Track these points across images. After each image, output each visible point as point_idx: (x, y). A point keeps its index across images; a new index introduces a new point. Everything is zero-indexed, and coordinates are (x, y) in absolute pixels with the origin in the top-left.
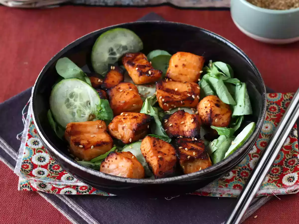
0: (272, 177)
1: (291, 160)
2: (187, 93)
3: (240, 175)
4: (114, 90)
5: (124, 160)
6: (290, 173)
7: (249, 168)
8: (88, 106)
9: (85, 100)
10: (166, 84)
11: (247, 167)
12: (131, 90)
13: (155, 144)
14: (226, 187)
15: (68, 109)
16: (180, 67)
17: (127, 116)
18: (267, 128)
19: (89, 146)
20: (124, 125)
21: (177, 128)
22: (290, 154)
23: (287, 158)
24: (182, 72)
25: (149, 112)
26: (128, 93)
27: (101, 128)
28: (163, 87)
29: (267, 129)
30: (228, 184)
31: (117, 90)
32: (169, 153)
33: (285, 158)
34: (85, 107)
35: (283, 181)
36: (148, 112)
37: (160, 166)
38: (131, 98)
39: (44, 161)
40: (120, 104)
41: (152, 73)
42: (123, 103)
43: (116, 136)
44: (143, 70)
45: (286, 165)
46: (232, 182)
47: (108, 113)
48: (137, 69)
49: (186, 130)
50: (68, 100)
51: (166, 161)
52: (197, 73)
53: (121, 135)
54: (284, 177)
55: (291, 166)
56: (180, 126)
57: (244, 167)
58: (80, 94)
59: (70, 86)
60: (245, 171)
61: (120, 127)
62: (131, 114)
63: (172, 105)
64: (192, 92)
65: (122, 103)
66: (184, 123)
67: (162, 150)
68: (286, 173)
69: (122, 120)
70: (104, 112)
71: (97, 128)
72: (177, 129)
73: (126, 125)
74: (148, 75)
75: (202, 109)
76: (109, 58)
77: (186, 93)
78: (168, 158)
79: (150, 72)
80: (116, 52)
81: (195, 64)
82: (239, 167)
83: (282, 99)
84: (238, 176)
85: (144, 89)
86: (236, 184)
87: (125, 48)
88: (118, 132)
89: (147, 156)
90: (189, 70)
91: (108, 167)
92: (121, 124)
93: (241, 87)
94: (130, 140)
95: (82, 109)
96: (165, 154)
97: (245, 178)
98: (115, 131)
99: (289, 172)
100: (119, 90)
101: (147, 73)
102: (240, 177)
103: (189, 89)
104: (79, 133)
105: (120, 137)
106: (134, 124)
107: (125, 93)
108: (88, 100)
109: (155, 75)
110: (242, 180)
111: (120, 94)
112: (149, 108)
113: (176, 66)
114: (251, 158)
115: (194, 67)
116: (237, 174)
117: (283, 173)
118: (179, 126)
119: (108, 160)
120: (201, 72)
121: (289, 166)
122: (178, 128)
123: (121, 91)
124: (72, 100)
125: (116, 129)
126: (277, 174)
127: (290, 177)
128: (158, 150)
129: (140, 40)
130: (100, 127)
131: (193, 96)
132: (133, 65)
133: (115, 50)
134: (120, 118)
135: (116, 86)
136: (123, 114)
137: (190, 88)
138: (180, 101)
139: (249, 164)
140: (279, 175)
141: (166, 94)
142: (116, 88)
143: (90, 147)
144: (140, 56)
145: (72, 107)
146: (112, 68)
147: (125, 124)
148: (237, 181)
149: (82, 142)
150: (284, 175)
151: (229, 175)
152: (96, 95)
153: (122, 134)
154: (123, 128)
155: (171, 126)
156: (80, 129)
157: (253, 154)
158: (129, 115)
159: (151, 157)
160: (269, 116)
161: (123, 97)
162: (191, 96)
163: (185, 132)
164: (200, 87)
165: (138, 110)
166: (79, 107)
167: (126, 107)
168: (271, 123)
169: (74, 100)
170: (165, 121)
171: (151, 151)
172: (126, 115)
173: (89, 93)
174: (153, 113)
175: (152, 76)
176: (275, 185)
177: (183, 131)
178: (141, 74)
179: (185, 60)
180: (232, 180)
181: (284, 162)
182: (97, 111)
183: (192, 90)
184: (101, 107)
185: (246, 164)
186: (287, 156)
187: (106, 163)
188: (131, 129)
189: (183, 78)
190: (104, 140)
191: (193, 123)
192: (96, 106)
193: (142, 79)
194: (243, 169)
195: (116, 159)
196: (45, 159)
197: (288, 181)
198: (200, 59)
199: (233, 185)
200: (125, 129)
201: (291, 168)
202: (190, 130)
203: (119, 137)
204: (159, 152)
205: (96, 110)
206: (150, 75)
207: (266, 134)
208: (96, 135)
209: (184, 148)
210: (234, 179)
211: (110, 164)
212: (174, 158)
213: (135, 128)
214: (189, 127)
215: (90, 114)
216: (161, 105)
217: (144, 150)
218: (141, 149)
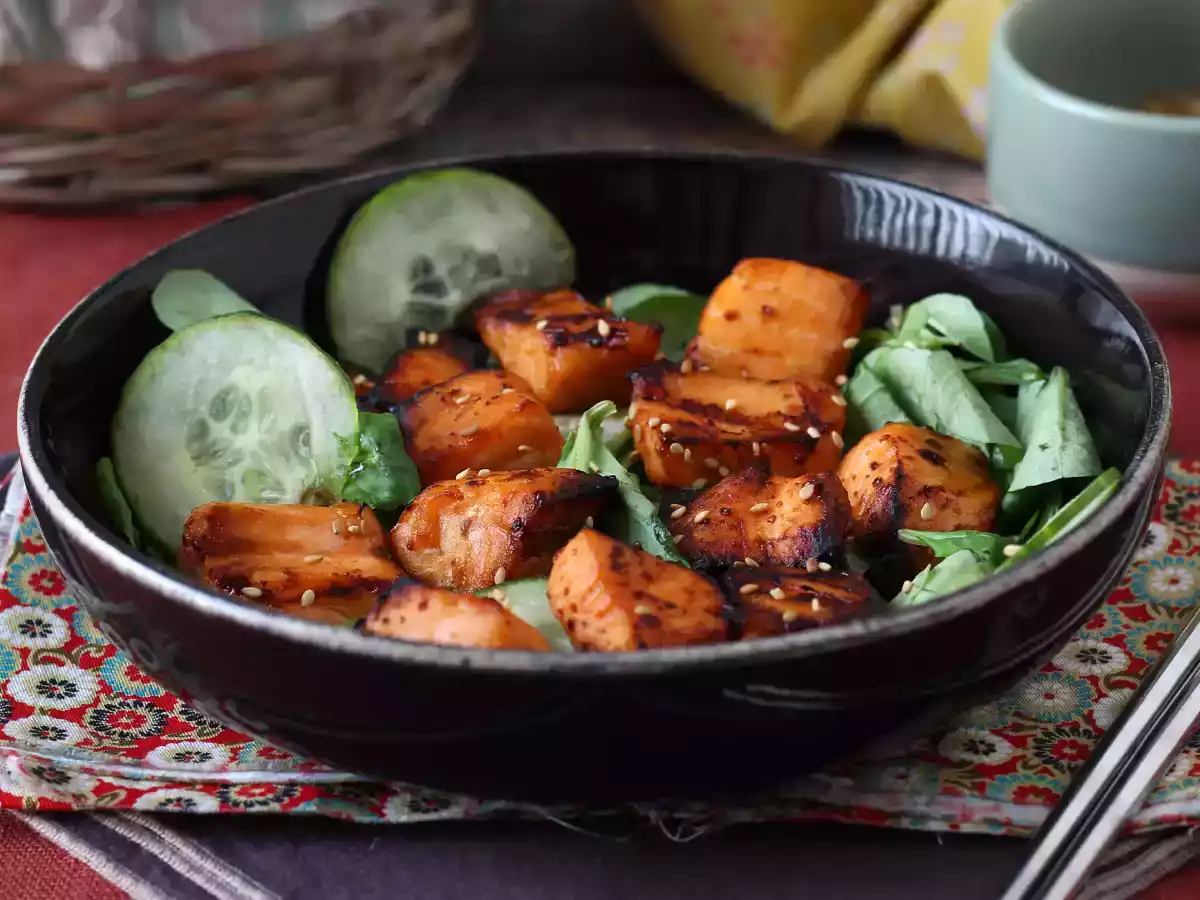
2: (782, 418)
3: (1048, 753)
4: (429, 400)
5: (463, 605)
7: (1090, 728)
8: (297, 453)
9: (286, 424)
10: (680, 381)
11: (1084, 726)
12: (507, 391)
13: (621, 560)
14: (976, 793)
15: (200, 469)
16: (751, 319)
17: (483, 476)
18: (1174, 581)
19: (291, 594)
20: (470, 513)
21: (732, 527)
24: (758, 344)
25: (594, 467)
26: (495, 398)
27: (358, 535)
28: (667, 394)
29: (1174, 588)
30: (987, 780)
31: (443, 399)
32: (690, 601)
34: (285, 455)
36: (589, 468)
38: (511, 415)
39: (66, 694)
40: (453, 444)
41: (613, 332)
42: (470, 436)
43: (428, 576)
44: (574, 328)
46: (1008, 777)
47: (395, 471)
48: (542, 325)
49: (777, 534)
50: (202, 430)
52: (831, 346)
53: (454, 564)
56: (750, 521)
57: (1064, 724)
58: (263, 395)
59: (213, 360)
60: (1072, 738)
61: (450, 525)
63: (711, 462)
64: (805, 418)
65: (464, 436)
66: (765, 512)
67: (655, 590)
69: (463, 488)
70: (373, 467)
71: (335, 532)
72: (734, 534)
73: (478, 511)
74: (595, 341)
75: (854, 478)
76: (413, 309)
77: (777, 422)
78: (682, 623)
79: (603, 328)
81: (820, 306)
82: (1042, 725)
84: (1037, 755)
86: (1027, 784)
87: (488, 264)
88: (441, 553)
89: (580, 618)
90: (794, 333)
92: (457, 511)
93: (1045, 385)
94: (499, 576)
95: (272, 465)
96: (670, 606)
97: (1073, 766)
98: (427, 551)
100: (454, 398)
101: (594, 331)
102: (1045, 762)
103: (793, 407)
104: (249, 546)
105: (450, 573)
106: (521, 498)
107: (481, 402)
108: (302, 420)
109: (627, 339)
110: (1055, 772)
111: (458, 411)
112: (595, 455)
113: (731, 316)
114: (1098, 691)
115: (817, 322)
116: (1035, 748)
118: (740, 521)
119: (383, 615)
120: (850, 343)
122: (738, 526)
123: (459, 401)
124: (220, 430)
125: (431, 538)
128: (639, 587)
129: (560, 236)
130: (352, 528)
131: (812, 431)
132: (525, 321)
133: (441, 270)
134: (454, 484)
135: (443, 386)
136: (469, 473)
137: (797, 401)
138: (747, 445)
139: (1091, 713)
141: (681, 415)
142: (438, 393)
143: (298, 599)
144: (556, 296)
145: (219, 462)
146: (422, 338)
147: (476, 506)
148: (1035, 774)
149: (257, 577)
151: (994, 751)
152: (336, 390)
153: (460, 556)
154: (466, 528)
155: (701, 522)
156: (255, 531)
157: (1108, 678)
158: (493, 474)
159: (601, 615)
160: (1184, 542)
161: (470, 414)
162: (803, 433)
163: (771, 544)
164: (848, 396)
166: (253, 454)
167: (481, 457)
168: (1193, 564)
169: (234, 429)
170: (674, 510)
171: (598, 590)
172: (483, 473)
173: (304, 384)
174: (613, 468)
175: (614, 341)
177: (761, 541)
178: (561, 341)
179: (776, 290)
180: (1008, 767)
182: (341, 466)
183: (806, 407)
184: (359, 444)
185: (1079, 713)
188: (501, 524)
189: (763, 367)
190: (367, 575)
191: (808, 501)
192: (335, 444)
193: (562, 362)
194: (1059, 730)
195: (423, 606)
196: (75, 690)
198: (843, 288)
199: (1014, 786)
200: (475, 535)
202: (795, 532)
203: (445, 577)
204: (639, 596)
205: (334, 464)
206: (602, 343)
207: (1173, 605)
209: (763, 591)
210: (1019, 765)
213: (522, 516)
214: (792, 520)
215: (305, 488)
216: (655, 466)
217: (567, 592)
218: (549, 596)
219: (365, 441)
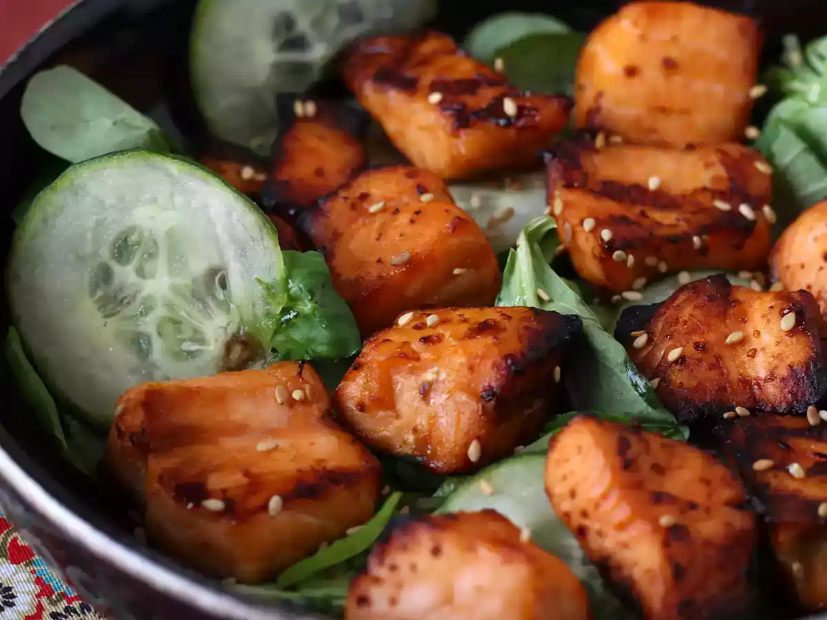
2: (708, 195)
4: (337, 209)
5: (484, 552)
8: (214, 297)
9: (198, 266)
10: (598, 159)
12: (426, 198)
13: (631, 453)
15: (110, 321)
16: (652, 74)
17: (434, 327)
19: (254, 501)
20: (429, 376)
21: (712, 367)
24: (663, 101)
25: (545, 297)
26: (417, 213)
27: (304, 401)
28: (586, 175)
31: (353, 207)
32: (709, 496)
34: (200, 300)
36: (540, 300)
37: (678, 573)
38: (442, 237)
39: (6, 603)
40: (384, 274)
41: (520, 109)
42: (403, 265)
43: (384, 439)
44: (470, 101)
47: (332, 321)
48: (436, 98)
49: (763, 374)
50: (105, 275)
51: (707, 543)
52: (738, 97)
53: (415, 430)
56: (726, 354)
58: (170, 234)
59: (110, 200)
61: (406, 387)
62: (455, 314)
63: (651, 261)
64: (736, 190)
65: (395, 266)
66: (743, 342)
67: (671, 486)
69: (416, 346)
70: (306, 318)
71: (279, 401)
72: (713, 374)
73: (438, 373)
74: (502, 122)
75: (803, 266)
76: (277, 67)
77: (704, 199)
78: (710, 527)
79: (510, 107)
80: (312, 35)
81: (722, 54)
85: (475, 202)
87: (351, 12)
88: (398, 417)
89: (593, 525)
90: (699, 86)
91: (393, 602)
92: (413, 371)
94: (473, 452)
95: (186, 311)
96: (693, 506)
98: (381, 413)
100: (365, 205)
101: (496, 109)
103: (716, 179)
104: (189, 435)
105: (411, 438)
106: (489, 363)
107: (403, 219)
108: (216, 262)
109: (537, 118)
111: (377, 225)
112: (540, 279)
113: (631, 72)
115: (721, 70)
118: (719, 358)
119: (389, 560)
120: (757, 91)
122: (717, 364)
123: (373, 209)
124: (125, 274)
125: (386, 400)
128: (652, 486)
130: (297, 395)
131: (745, 210)
132: (410, 87)
133: (303, 25)
134: (404, 339)
135: (346, 186)
136: (413, 319)
137: (720, 171)
138: (687, 237)
141: (610, 207)
142: (346, 198)
143: (265, 507)
144: (430, 45)
145: (129, 311)
146: (299, 108)
147: (435, 369)
149: (215, 482)
152: (256, 233)
153: (422, 421)
154: (426, 392)
155: (676, 362)
156: (195, 414)
158: (443, 322)
159: (621, 527)
161: (393, 235)
162: (735, 213)
163: (758, 384)
164: (770, 159)
165: (487, 293)
166: (170, 306)
167: (415, 287)
169: (140, 272)
170: (636, 337)
171: (615, 496)
172: (431, 320)
173: (220, 229)
174: (566, 300)
175: (521, 123)
177: (746, 382)
178: (463, 120)
179: (674, 39)
182: (268, 314)
183: (731, 179)
184: (288, 290)
187: (377, 581)
188: (472, 393)
189: (671, 128)
190: (331, 465)
191: (792, 332)
192: (259, 290)
193: (467, 144)
195: (436, 551)
196: (13, 596)
198: (742, 30)
200: (438, 399)
202: (783, 372)
203: (405, 442)
204: (659, 498)
205: (260, 310)
206: (509, 121)
208: (283, 443)
209: (780, 467)
211: (399, 586)
212: (740, 521)
213: (493, 384)
214: (779, 357)
215: (229, 338)
216: (591, 267)
217: (573, 494)
218: (548, 493)
219: (294, 287)
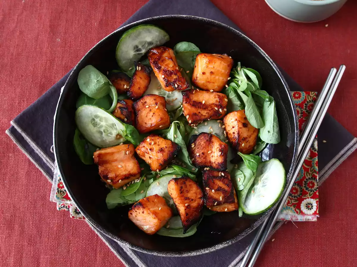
0: (291, 199)
1: (310, 181)
2: (214, 105)
4: (140, 104)
6: (308, 198)
10: (193, 96)
12: (157, 107)
13: (182, 190)
15: (95, 128)
16: (208, 74)
17: (153, 145)
19: (117, 180)
22: (310, 172)
23: (307, 178)
24: (209, 80)
26: (154, 113)
27: (129, 154)
28: (190, 100)
31: (143, 105)
32: (196, 197)
33: (305, 177)
35: (301, 206)
36: (175, 138)
37: (187, 214)
40: (146, 127)
42: (150, 126)
44: (170, 79)
45: (305, 187)
48: (163, 76)
49: (213, 161)
50: (93, 120)
51: (194, 208)
52: (225, 80)
53: (148, 161)
54: (303, 202)
55: (310, 189)
56: (208, 156)
59: (92, 111)
64: (220, 105)
65: (148, 126)
66: (211, 153)
67: (189, 195)
68: (305, 197)
69: (149, 150)
70: (130, 137)
71: (124, 154)
72: (204, 160)
75: (229, 126)
76: (135, 55)
78: (194, 204)
79: (176, 85)
80: (142, 48)
81: (223, 71)
83: (305, 100)
87: (150, 43)
88: (146, 158)
89: (174, 200)
90: (217, 77)
91: (136, 216)
93: (270, 104)
95: (109, 129)
96: (192, 200)
99: (307, 196)
100: (145, 105)
103: (216, 101)
107: (152, 113)
108: (114, 123)
111: (146, 112)
112: (175, 133)
113: (204, 73)
115: (222, 74)
117: (301, 197)
118: (206, 156)
119: (136, 210)
120: (229, 79)
121: (308, 189)
122: (205, 158)
123: (147, 106)
124: (97, 120)
125: (144, 156)
126: (296, 195)
127: (308, 203)
128: (185, 196)
130: (127, 152)
131: (220, 110)
132: (159, 69)
133: (140, 47)
134: (147, 147)
135: (142, 97)
136: (149, 141)
137: (218, 99)
140: (298, 197)
141: (194, 110)
142: (142, 102)
144: (166, 54)
145: (98, 126)
146: (137, 68)
150: (303, 200)
154: (150, 158)
155: (198, 156)
156: (107, 158)
158: (155, 144)
159: (179, 203)
161: (149, 117)
162: (218, 110)
163: (212, 163)
164: (228, 98)
166: (106, 127)
169: (100, 120)
170: (192, 145)
171: (178, 198)
172: (152, 142)
174: (180, 138)
176: (294, 209)
177: (210, 162)
178: (167, 84)
179: (214, 67)
181: (304, 183)
183: (219, 102)
184: (126, 133)
186: (307, 176)
187: (134, 212)
191: (220, 156)
192: (121, 130)
195: (143, 212)
197: (307, 208)
201: (310, 191)
204: (186, 198)
205: (122, 133)
206: (176, 88)
208: (123, 165)
209: (211, 190)
214: (216, 159)
215: (117, 134)
219: (128, 132)
